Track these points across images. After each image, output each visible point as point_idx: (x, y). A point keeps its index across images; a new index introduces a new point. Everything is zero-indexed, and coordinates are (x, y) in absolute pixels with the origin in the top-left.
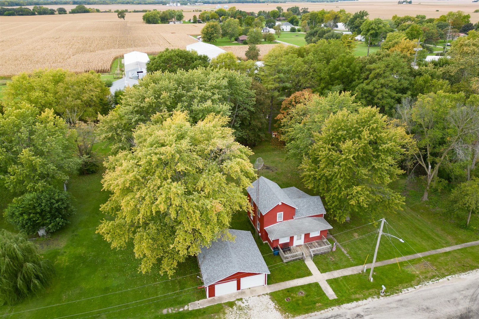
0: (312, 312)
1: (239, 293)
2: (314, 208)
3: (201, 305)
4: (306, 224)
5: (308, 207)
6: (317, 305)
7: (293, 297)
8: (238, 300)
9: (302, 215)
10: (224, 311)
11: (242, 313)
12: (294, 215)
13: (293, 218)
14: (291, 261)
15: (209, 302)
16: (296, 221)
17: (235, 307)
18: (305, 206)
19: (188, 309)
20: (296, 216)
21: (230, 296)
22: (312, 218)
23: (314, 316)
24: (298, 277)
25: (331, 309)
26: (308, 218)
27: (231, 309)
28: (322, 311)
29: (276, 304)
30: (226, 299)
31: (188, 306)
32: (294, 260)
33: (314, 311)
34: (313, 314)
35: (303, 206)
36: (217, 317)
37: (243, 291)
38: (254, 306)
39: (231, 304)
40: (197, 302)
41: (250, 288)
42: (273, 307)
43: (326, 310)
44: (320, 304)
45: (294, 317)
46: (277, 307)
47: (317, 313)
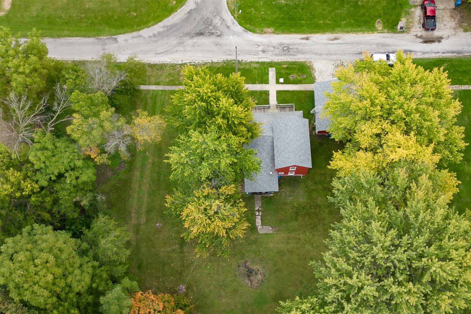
6: (286, 66)
7: (299, 76)
29: (314, 74)
38: (329, 76)
42: (316, 72)
43: (282, 61)
44: (284, 66)
45: (306, 61)
46: (314, 72)
47: (290, 60)
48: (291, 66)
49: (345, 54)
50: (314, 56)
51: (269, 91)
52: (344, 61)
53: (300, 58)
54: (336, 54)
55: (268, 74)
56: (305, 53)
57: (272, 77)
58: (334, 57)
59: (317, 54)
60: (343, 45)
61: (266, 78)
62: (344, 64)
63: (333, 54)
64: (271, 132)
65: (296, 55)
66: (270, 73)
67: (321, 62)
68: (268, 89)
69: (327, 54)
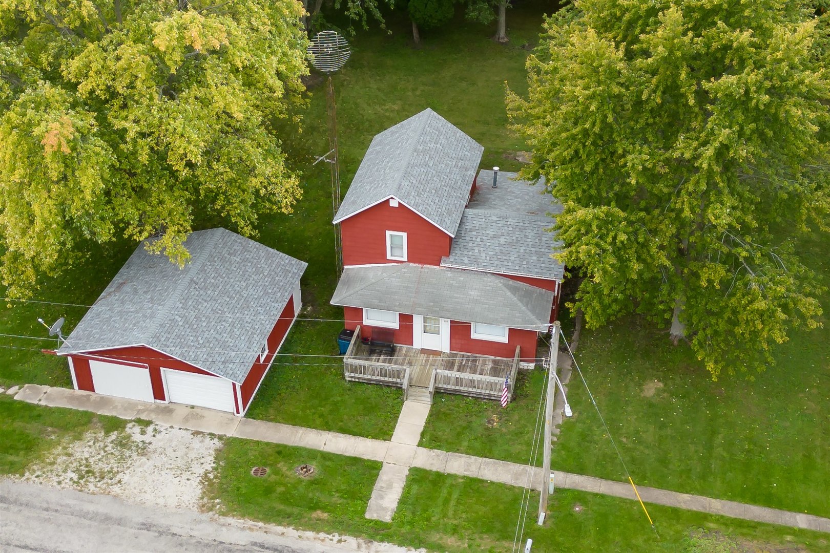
0: (280, 524)
1: (158, 407)
2: (531, 253)
3: (47, 399)
4: (472, 293)
5: (510, 244)
6: (319, 514)
7: (276, 472)
8: (139, 421)
9: (476, 261)
10: (80, 434)
11: (117, 453)
12: (448, 254)
13: (439, 265)
14: (369, 383)
15: (72, 398)
16: (449, 274)
17: (114, 436)
18: (502, 240)
19: (12, 397)
20: (452, 258)
21: (130, 405)
22: (511, 282)
23: (276, 534)
24: (344, 431)
25: (337, 537)
26: (493, 277)
27: (101, 434)
28: (310, 534)
29: (215, 469)
30: (115, 407)
31: (19, 389)
32: (378, 384)
33: (289, 525)
34: (280, 529)
35: (494, 237)
36: (53, 437)
37: (172, 406)
38: (159, 450)
39: (114, 424)
40: (46, 388)
41: (193, 407)
42: (202, 472)
43: (322, 535)
44: (325, 516)
45: (224, 514)
46: (211, 476)
47: (290, 531)
48: (296, 510)
49: (47, 510)
50: (179, 526)
51: (420, 444)
52: (67, 484)
53: (243, 529)
54: (84, 515)
55: (402, 501)
56: (208, 545)
57: (390, 486)
58: (103, 506)
59: (161, 533)
60: (28, 542)
61: (415, 488)
62: (75, 477)
63: (93, 517)
64: (468, 225)
65: (255, 544)
66: (394, 505)
67: (161, 501)
68: (422, 450)
69: (120, 522)
